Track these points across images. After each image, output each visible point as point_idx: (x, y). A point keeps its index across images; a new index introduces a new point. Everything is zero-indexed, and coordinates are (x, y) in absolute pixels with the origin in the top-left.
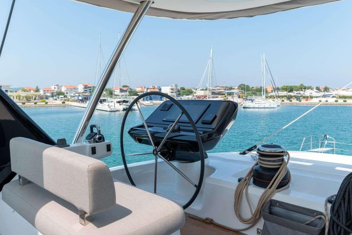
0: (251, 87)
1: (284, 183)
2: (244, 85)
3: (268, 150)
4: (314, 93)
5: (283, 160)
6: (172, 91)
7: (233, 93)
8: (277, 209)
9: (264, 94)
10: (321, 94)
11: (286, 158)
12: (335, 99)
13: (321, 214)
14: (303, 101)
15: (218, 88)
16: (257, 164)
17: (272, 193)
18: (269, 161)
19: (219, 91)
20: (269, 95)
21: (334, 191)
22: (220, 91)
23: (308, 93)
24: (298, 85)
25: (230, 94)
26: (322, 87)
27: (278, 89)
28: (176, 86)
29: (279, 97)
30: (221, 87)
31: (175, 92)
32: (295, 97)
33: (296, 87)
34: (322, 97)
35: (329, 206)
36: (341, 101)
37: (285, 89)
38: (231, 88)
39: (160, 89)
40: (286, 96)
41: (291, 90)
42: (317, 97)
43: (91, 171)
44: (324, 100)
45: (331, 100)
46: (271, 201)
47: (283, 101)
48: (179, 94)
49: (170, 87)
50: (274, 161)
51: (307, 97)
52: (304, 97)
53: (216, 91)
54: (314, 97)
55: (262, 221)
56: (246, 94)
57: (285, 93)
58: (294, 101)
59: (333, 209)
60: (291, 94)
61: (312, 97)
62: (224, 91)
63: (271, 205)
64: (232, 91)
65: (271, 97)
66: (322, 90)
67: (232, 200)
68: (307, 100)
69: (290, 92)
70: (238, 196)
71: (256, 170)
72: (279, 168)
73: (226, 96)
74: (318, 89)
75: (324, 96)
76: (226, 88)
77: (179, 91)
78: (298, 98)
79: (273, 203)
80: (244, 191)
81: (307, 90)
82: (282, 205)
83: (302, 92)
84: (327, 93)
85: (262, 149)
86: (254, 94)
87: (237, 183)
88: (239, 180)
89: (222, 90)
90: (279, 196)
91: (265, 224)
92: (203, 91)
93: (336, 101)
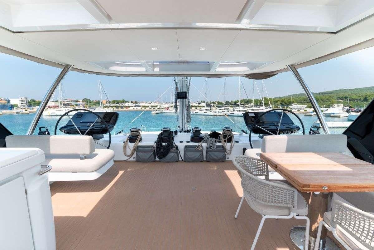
0: (92, 101)
1: (140, 140)
2: (87, 99)
3: (134, 129)
4: (130, 104)
5: (139, 132)
6: (22, 102)
7: (79, 104)
8: (140, 148)
9: (102, 105)
10: (134, 105)
11: (140, 132)
12: (141, 108)
13: (153, 146)
14: (125, 109)
15: (66, 101)
16: (130, 135)
17: (137, 144)
18: (135, 133)
19: (67, 103)
20: (105, 105)
21: (156, 139)
22: (69, 102)
23: (127, 104)
24: (121, 100)
25: (77, 105)
26: (134, 101)
27: (110, 102)
28: (26, 98)
29: (111, 107)
30: (69, 100)
31: (26, 103)
32: (120, 106)
33: (120, 101)
34: (135, 107)
35: (156, 143)
36: (143, 109)
37: (114, 102)
38: (77, 101)
39: (9, 101)
40: (115, 106)
41: (118, 103)
42: (132, 107)
43: (89, 139)
44: (135, 108)
45: (139, 108)
46: (138, 146)
47: (114, 109)
48: (30, 105)
49: (20, 99)
50: (136, 133)
51: (127, 107)
52: (125, 107)
53: (66, 103)
54: (131, 107)
55: (135, 153)
56: (89, 105)
57: (114, 105)
58: (120, 109)
59: (157, 144)
60: (118, 105)
61: (129, 107)
62: (71, 103)
63: (138, 148)
64: (78, 103)
65: (106, 107)
66: (134, 103)
67: (123, 150)
68: (127, 108)
69: (117, 104)
70: (125, 148)
71: (130, 137)
72: (138, 136)
73: (74, 107)
74: (132, 102)
75: (135, 106)
76: (73, 101)
77: (29, 102)
78: (122, 107)
79: (138, 147)
80: (127, 145)
81: (126, 103)
82: (141, 147)
83: (124, 104)
84: (136, 105)
85: (132, 129)
86: (95, 105)
87: (123, 144)
88: (124, 142)
89: (70, 102)
90: (140, 144)
91: (136, 154)
92: (54, 103)
93: (141, 109)
